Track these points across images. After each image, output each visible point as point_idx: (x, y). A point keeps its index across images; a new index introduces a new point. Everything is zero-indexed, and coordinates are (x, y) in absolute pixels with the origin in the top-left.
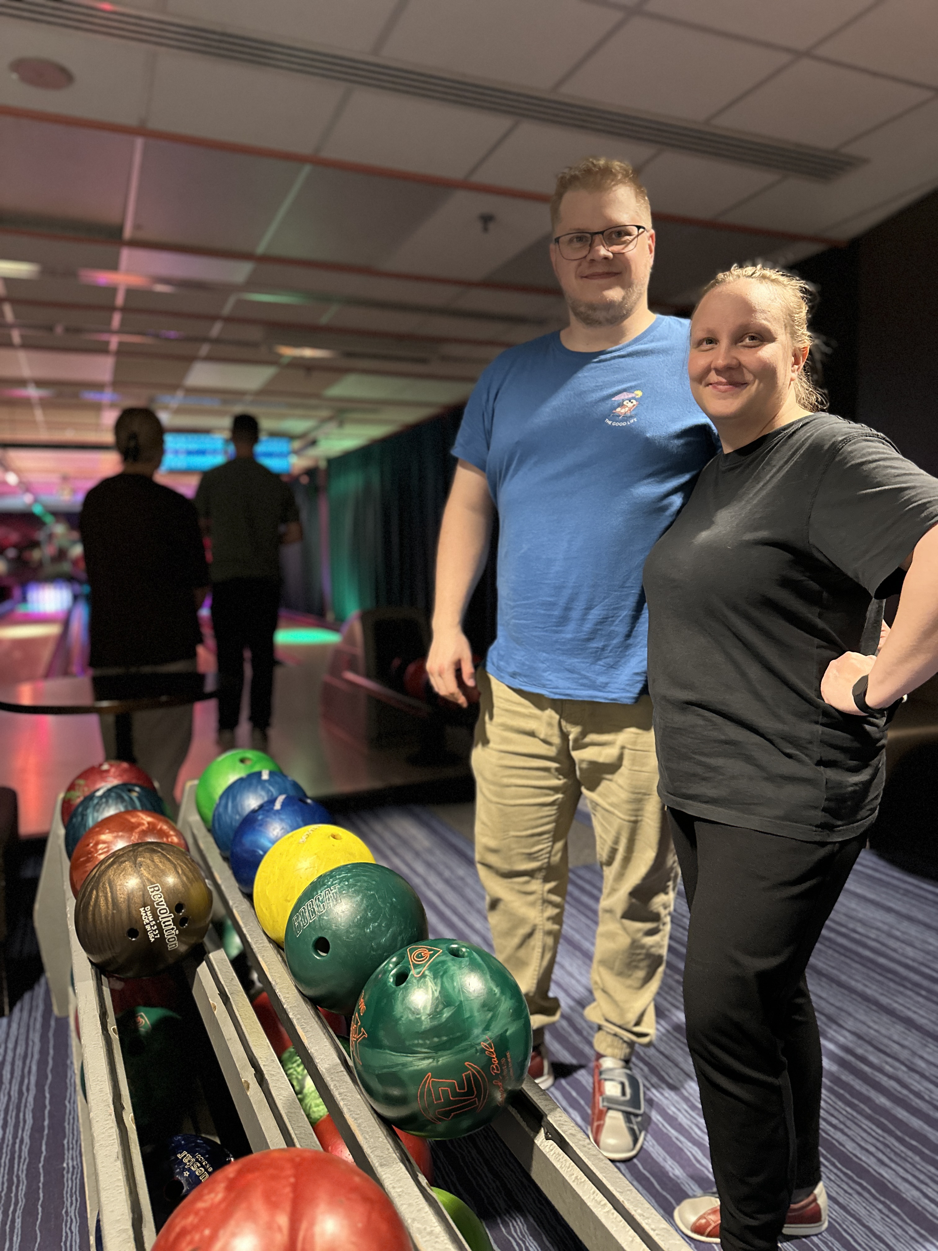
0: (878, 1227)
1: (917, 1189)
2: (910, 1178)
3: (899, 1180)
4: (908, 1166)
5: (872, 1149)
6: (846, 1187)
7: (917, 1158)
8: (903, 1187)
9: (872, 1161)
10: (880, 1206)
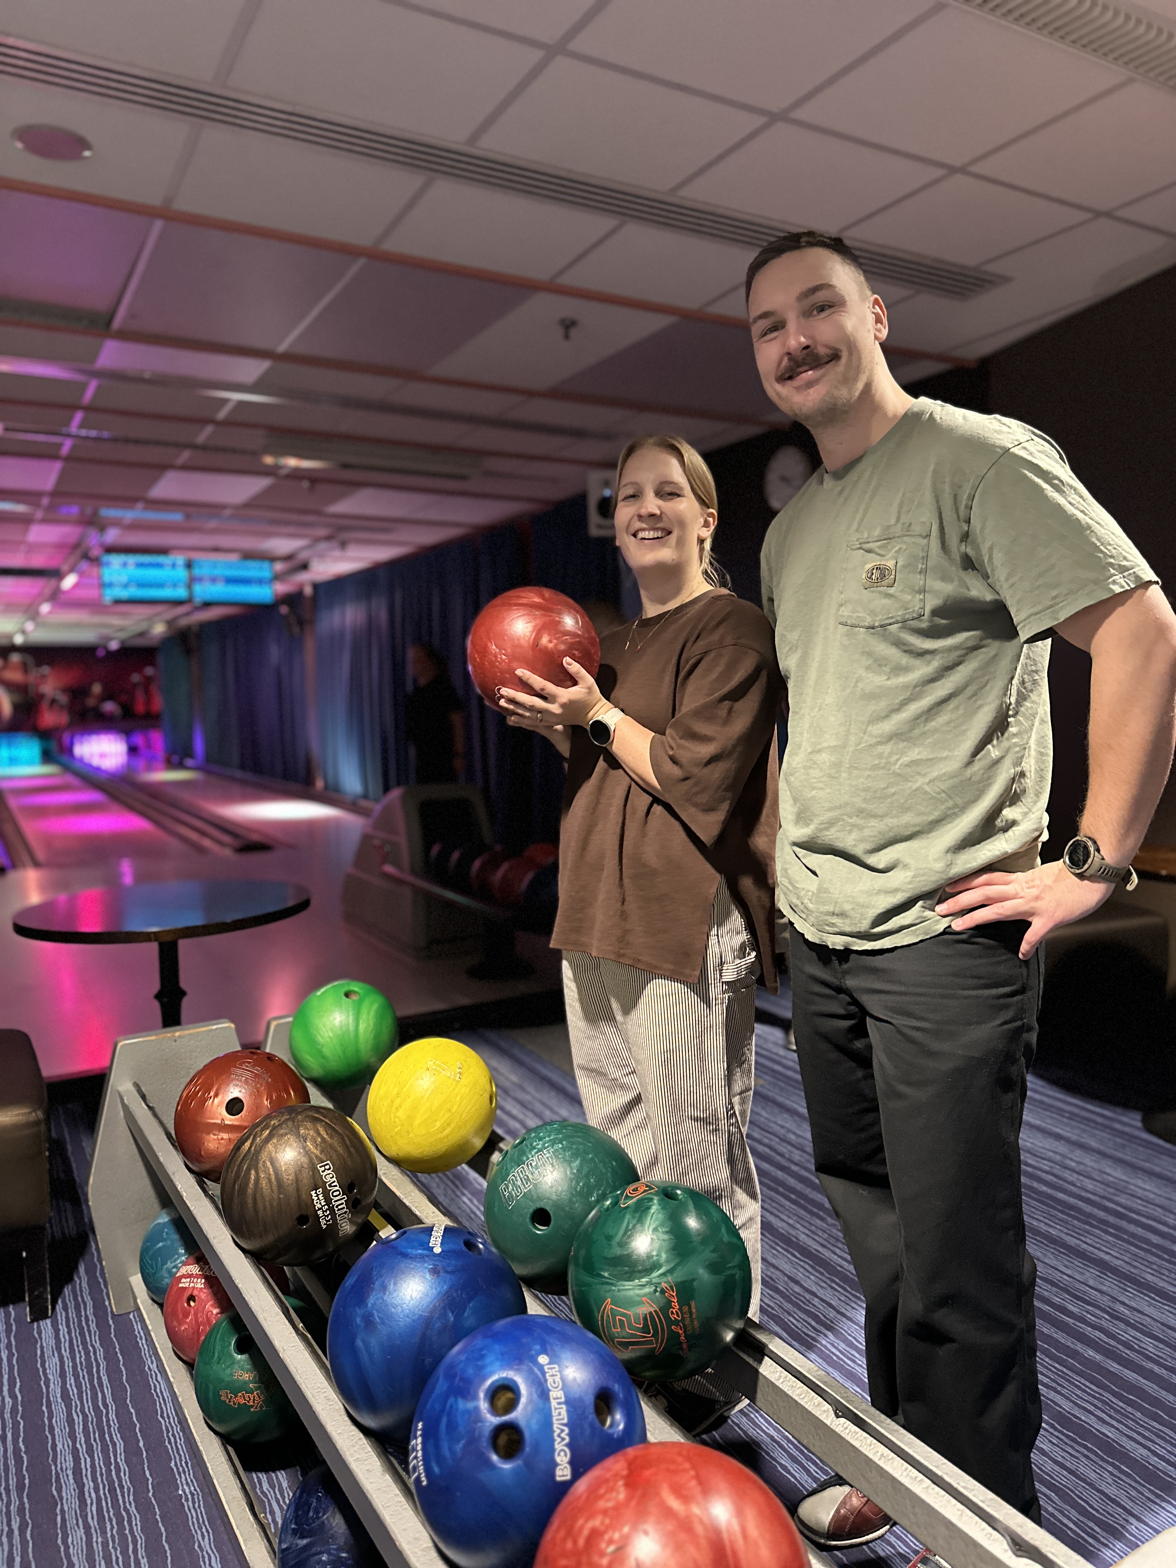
0: (1112, 1491)
1: (1145, 1447)
2: (1135, 1435)
3: (1125, 1439)
4: (1131, 1423)
5: (1091, 1408)
6: (1071, 1450)
7: (1138, 1415)
8: (1129, 1445)
9: (1092, 1420)
10: (1110, 1469)
